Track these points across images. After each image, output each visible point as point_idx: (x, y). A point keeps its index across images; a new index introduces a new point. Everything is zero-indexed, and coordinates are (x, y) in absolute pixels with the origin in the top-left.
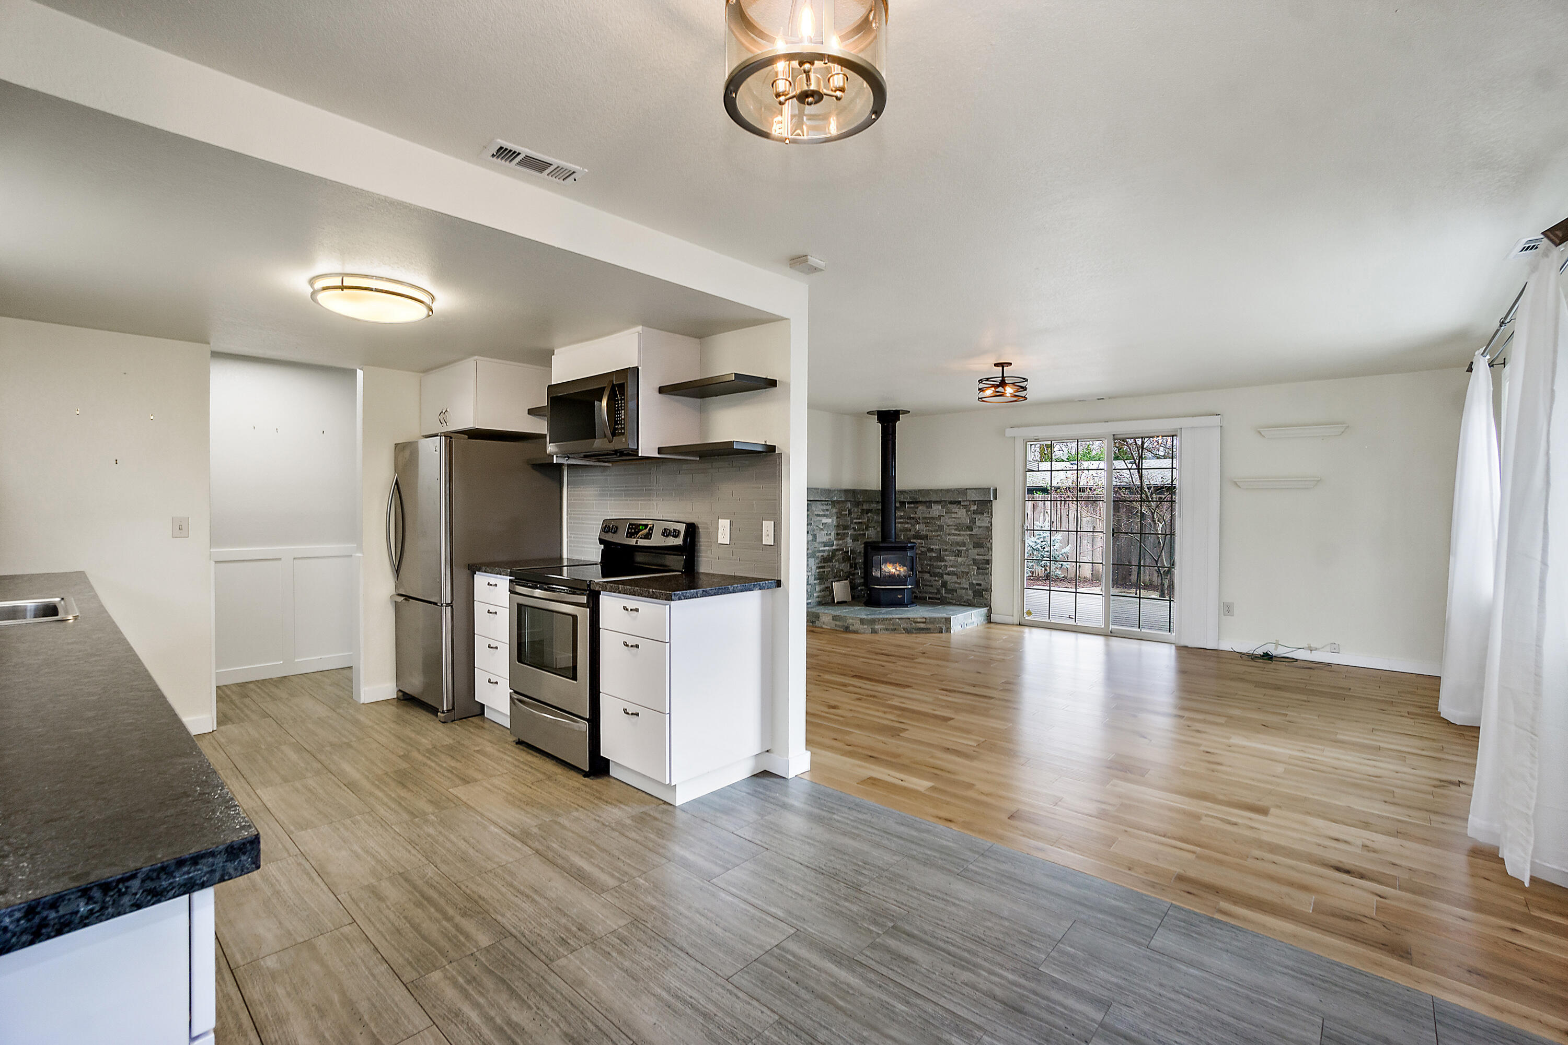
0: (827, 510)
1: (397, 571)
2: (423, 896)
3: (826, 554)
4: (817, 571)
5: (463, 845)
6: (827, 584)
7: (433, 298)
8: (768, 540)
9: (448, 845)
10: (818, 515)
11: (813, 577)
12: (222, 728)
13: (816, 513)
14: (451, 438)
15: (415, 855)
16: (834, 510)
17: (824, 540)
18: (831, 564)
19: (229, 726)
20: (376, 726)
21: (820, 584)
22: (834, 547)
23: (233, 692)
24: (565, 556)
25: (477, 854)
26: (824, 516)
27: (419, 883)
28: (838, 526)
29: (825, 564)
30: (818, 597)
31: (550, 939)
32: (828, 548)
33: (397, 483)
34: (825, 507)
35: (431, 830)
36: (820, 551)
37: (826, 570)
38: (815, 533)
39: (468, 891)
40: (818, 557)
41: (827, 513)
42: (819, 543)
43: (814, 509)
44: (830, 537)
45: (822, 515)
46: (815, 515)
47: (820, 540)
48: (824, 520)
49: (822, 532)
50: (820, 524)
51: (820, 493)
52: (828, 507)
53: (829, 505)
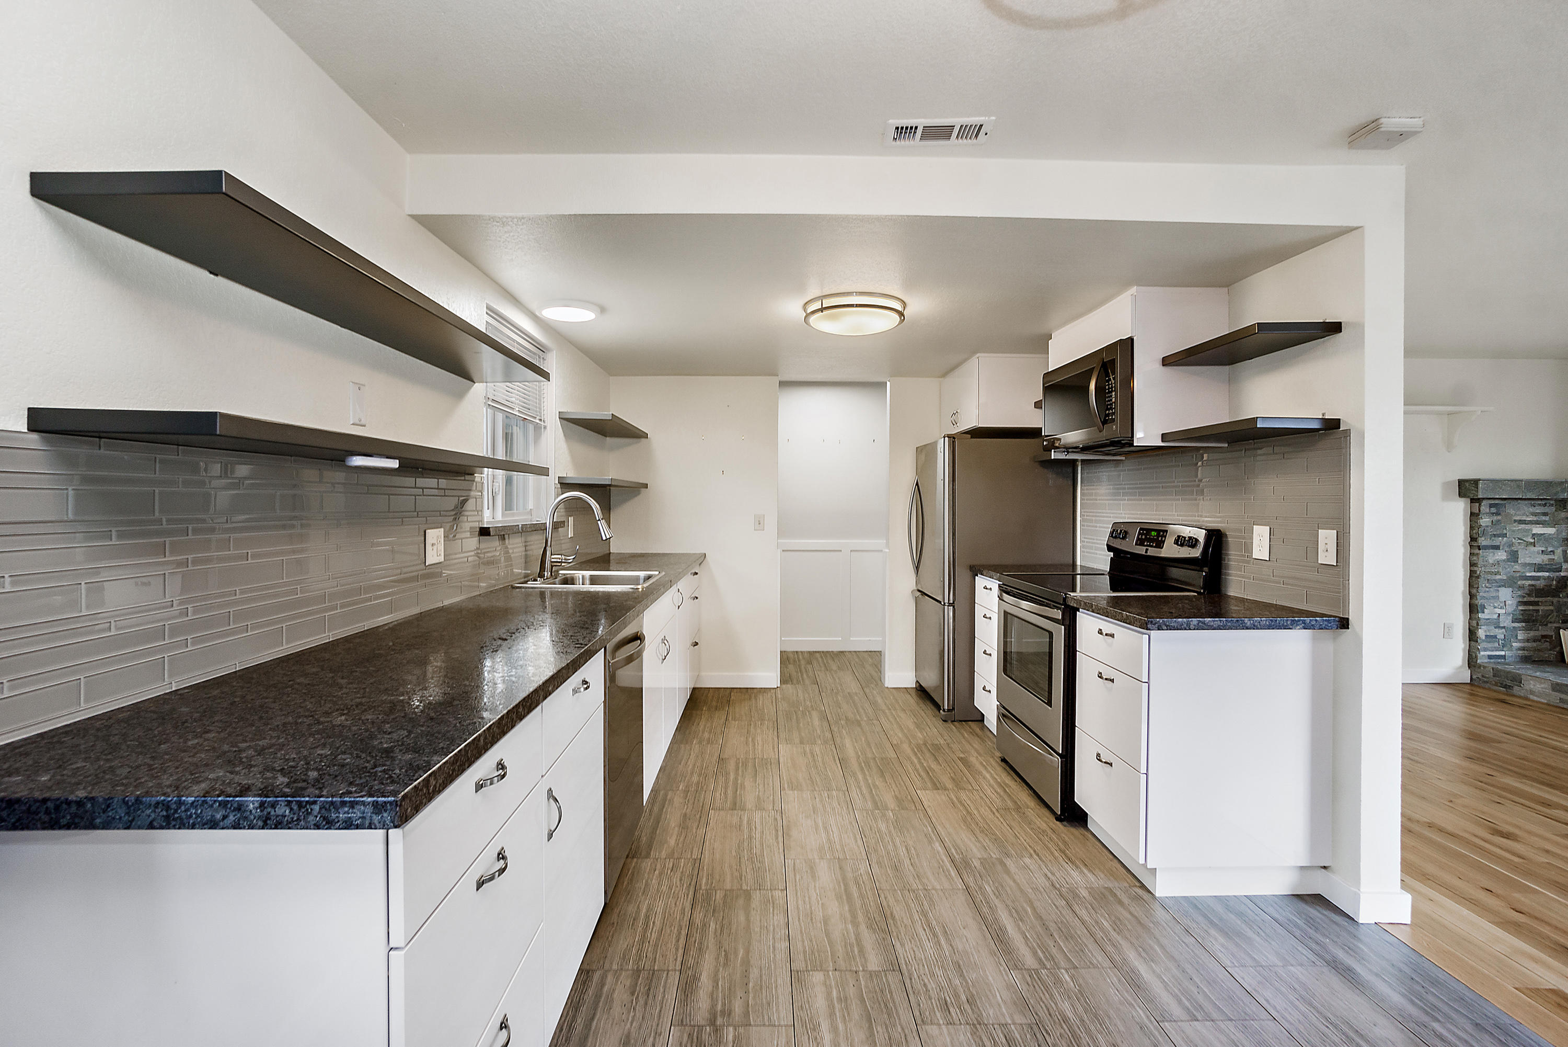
0: (1545, 514)
1: (917, 568)
2: (846, 890)
3: (1540, 584)
4: (1520, 608)
5: (902, 851)
6: (1542, 631)
7: (904, 304)
8: (1327, 556)
9: (890, 847)
10: (1522, 522)
11: (1510, 618)
12: (784, 686)
13: (1518, 518)
14: (954, 438)
15: (859, 847)
17: (1538, 560)
18: (1555, 600)
19: (788, 685)
20: (887, 711)
21: (1526, 629)
22: (1562, 574)
23: (804, 658)
24: (1078, 563)
25: (911, 868)
26: (1537, 523)
27: (850, 875)
29: (1540, 599)
30: (1523, 649)
31: (933, 996)
32: (1547, 574)
33: (917, 484)
34: (1538, 510)
35: (883, 827)
36: (1528, 578)
37: (1541, 608)
38: (1514, 548)
39: (884, 904)
40: (1521, 587)
41: (1547, 518)
42: (1526, 565)
43: (1512, 512)
44: (1551, 557)
45: (1531, 522)
46: (1515, 521)
47: (1528, 560)
48: (1538, 530)
49: (1532, 548)
50: (1527, 536)
51: (1525, 486)
52: (1546, 509)
53: (1548, 505)
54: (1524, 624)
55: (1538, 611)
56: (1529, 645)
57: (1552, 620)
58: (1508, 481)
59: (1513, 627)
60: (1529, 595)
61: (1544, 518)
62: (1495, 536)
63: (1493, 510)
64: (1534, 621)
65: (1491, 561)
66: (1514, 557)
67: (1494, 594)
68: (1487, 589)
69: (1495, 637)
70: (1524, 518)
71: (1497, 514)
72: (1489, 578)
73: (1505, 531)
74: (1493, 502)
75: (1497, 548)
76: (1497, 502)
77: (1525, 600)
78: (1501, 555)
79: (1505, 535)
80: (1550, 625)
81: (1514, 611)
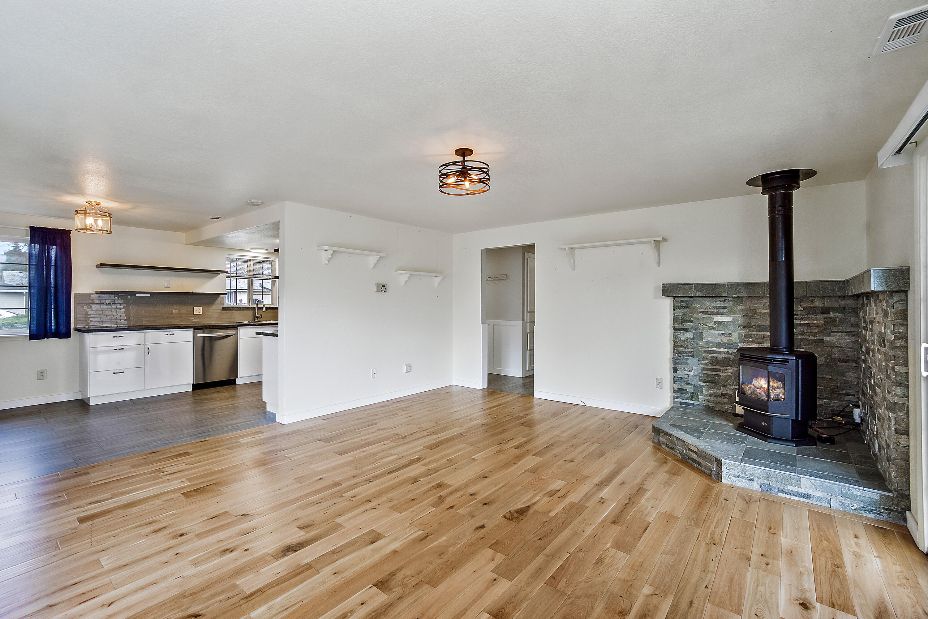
0: (725, 307)
3: (721, 357)
10: (704, 313)
11: (697, 378)
13: (702, 310)
16: (740, 308)
17: (719, 340)
21: (709, 387)
26: (718, 313)
28: (747, 326)
29: (721, 368)
30: (707, 401)
32: (725, 350)
34: (719, 305)
36: (710, 352)
38: (700, 331)
40: (704, 359)
41: (726, 310)
42: (708, 343)
43: (698, 305)
44: (730, 338)
45: (712, 313)
46: (700, 312)
47: (710, 339)
48: (717, 318)
49: (713, 331)
50: (709, 323)
51: (695, 288)
52: (726, 304)
53: (727, 301)
54: (708, 384)
55: (719, 376)
56: (712, 399)
57: (731, 383)
58: (682, 285)
59: (699, 385)
60: (712, 364)
61: (723, 310)
62: (685, 322)
63: (684, 304)
64: (715, 382)
65: (682, 339)
66: (700, 336)
67: (685, 361)
68: (679, 358)
69: (686, 390)
70: (707, 310)
71: (686, 307)
72: (680, 350)
73: (692, 319)
74: (683, 299)
75: (686, 330)
76: (686, 299)
77: (709, 367)
78: (689, 335)
79: (692, 322)
80: (729, 387)
81: (699, 374)
